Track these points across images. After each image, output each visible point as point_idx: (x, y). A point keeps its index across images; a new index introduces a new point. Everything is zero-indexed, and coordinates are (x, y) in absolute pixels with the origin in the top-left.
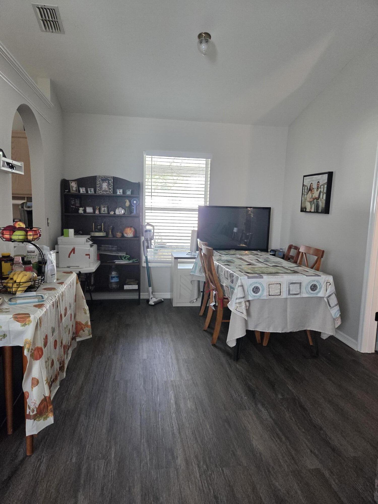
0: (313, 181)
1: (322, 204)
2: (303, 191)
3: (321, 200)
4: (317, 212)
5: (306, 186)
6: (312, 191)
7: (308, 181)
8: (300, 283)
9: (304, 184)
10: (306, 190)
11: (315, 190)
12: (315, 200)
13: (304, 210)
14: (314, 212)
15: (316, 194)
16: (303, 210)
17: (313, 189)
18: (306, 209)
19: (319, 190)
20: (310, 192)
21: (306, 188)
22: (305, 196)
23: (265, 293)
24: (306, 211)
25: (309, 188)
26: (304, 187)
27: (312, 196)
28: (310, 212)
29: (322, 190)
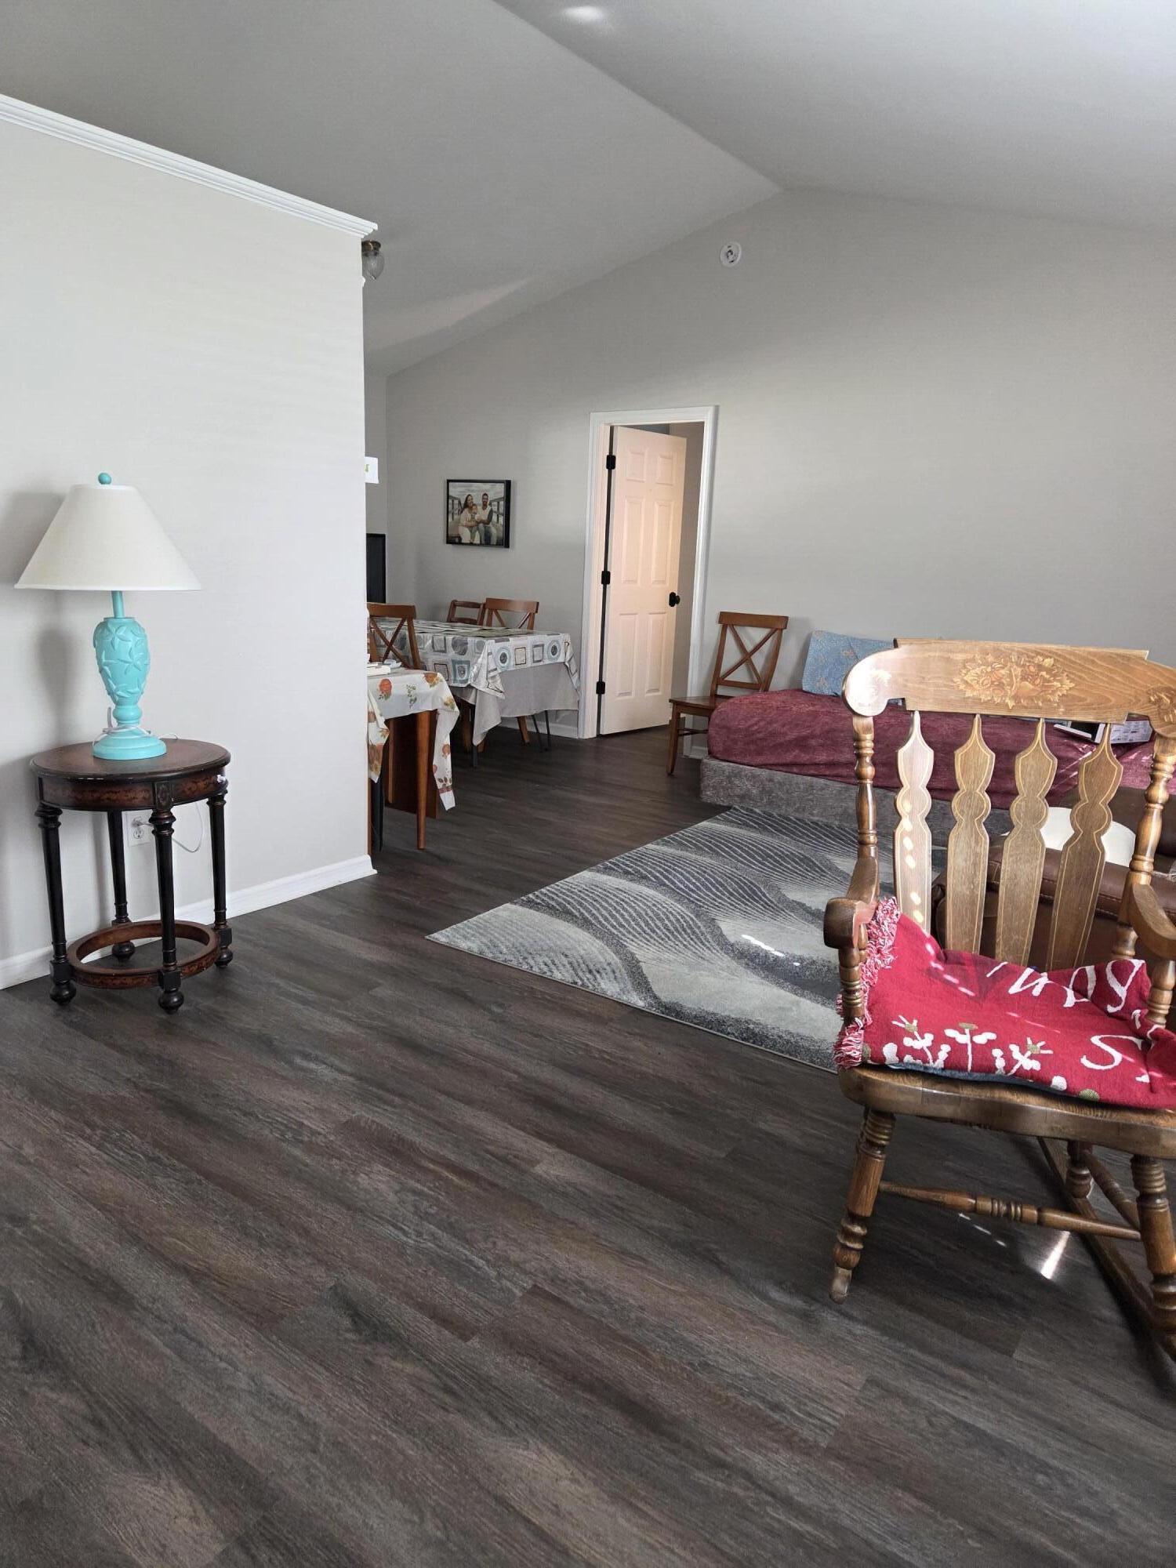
0: (472, 491)
1: (496, 531)
2: (450, 506)
3: (494, 525)
4: (487, 542)
5: (455, 498)
6: (471, 508)
7: (456, 490)
8: (543, 645)
9: (450, 494)
10: (456, 506)
11: (480, 508)
12: (481, 525)
13: (457, 540)
14: (481, 544)
15: (483, 515)
16: (453, 540)
17: (474, 505)
18: (460, 538)
19: (489, 508)
20: (466, 510)
21: (456, 502)
22: (456, 517)
23: (512, 663)
24: (460, 543)
25: (463, 502)
26: (450, 501)
27: (473, 518)
28: (471, 544)
29: (495, 509)
